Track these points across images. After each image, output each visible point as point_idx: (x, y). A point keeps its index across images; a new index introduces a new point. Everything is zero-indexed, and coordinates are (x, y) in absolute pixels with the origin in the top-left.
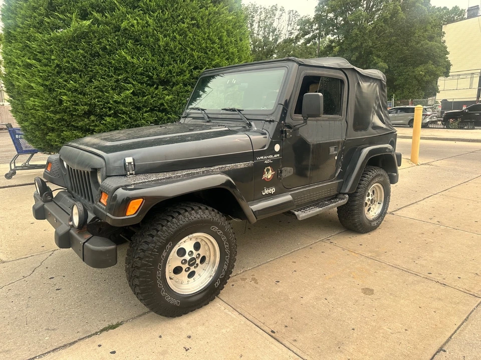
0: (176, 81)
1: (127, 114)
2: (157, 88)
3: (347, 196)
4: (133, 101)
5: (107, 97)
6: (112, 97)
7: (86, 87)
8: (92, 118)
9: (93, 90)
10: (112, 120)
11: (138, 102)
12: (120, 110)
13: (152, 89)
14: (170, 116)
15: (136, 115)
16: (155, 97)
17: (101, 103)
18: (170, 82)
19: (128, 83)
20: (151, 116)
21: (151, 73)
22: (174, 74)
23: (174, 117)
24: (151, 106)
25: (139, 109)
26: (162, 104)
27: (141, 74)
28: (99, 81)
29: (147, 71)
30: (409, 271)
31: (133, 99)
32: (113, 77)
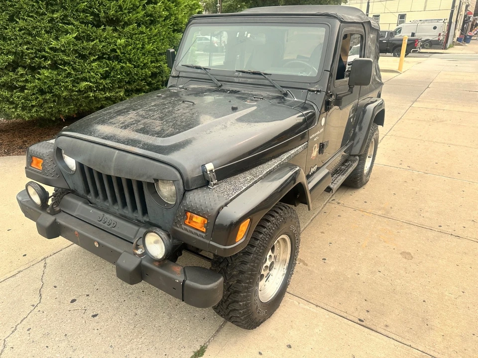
0: (128, 20)
1: (69, 64)
2: (104, 30)
3: (358, 158)
4: (76, 48)
5: (40, 43)
6: (47, 43)
7: (6, 29)
8: (21, 71)
9: (17, 33)
10: (50, 73)
11: (83, 48)
12: (60, 59)
13: (100, 31)
14: (124, 65)
15: (82, 66)
16: (103, 41)
17: (32, 51)
18: (121, 22)
19: (68, 24)
20: (101, 66)
21: (97, 9)
22: (126, 11)
23: (129, 67)
24: (99, 53)
25: (83, 57)
26: (114, 50)
27: (84, 11)
28: (26, 20)
29: (90, 7)
30: (423, 226)
31: (76, 45)
32: (46, 15)
